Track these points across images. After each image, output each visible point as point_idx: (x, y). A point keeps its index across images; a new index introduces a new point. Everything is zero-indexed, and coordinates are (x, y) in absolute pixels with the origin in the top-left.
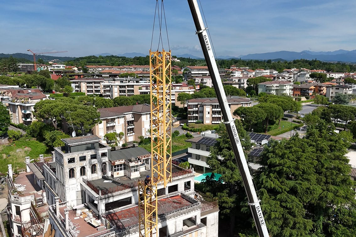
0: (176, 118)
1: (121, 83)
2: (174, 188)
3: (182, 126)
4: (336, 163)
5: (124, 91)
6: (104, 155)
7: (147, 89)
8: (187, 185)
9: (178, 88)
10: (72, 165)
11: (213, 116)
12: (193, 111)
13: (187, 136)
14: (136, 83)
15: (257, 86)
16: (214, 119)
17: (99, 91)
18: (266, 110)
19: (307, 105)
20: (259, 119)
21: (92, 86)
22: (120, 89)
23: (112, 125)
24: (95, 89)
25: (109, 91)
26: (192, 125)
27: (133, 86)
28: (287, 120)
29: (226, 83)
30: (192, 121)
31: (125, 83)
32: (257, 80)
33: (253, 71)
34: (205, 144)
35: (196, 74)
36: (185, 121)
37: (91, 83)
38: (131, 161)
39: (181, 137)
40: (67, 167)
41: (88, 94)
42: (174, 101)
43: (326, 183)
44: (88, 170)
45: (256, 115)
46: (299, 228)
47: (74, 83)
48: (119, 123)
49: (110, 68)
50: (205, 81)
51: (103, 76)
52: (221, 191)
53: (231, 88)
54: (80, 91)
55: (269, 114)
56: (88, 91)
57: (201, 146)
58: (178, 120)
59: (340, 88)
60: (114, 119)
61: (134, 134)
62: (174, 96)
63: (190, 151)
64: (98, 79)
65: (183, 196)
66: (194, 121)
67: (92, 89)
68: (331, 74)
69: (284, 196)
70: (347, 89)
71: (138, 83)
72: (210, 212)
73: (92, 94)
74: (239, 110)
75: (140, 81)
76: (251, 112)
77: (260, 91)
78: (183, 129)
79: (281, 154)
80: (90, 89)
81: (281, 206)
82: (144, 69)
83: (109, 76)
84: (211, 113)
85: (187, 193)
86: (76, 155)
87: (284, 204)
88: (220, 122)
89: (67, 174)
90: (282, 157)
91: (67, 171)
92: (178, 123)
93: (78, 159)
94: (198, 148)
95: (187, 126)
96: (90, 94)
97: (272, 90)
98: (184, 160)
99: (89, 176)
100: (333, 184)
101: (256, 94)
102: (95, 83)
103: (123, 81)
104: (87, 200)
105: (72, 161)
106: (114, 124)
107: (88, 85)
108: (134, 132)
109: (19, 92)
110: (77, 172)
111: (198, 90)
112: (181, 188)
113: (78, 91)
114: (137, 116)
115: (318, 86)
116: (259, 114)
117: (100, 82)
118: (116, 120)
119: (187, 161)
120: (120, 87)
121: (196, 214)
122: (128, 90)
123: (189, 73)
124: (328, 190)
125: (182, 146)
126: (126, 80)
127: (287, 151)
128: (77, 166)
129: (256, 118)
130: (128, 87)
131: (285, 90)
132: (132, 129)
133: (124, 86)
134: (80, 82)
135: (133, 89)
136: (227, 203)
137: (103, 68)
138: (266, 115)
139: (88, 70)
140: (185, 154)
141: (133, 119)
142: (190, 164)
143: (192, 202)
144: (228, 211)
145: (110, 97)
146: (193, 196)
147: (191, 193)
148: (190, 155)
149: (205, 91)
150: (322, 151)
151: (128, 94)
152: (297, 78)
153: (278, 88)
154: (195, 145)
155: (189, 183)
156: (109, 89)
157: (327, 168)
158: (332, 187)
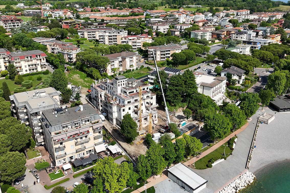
0: (142, 56)
1: (109, 34)
2: (144, 89)
3: (145, 61)
4: (191, 82)
5: (111, 39)
6: (126, 81)
7: (125, 39)
8: (147, 88)
9: (143, 38)
10: (119, 83)
11: (161, 56)
12: (151, 54)
13: (148, 68)
14: (118, 33)
15: (190, 33)
16: (161, 58)
17: (95, 37)
18: (186, 55)
19: (218, 45)
20: (182, 59)
21: (91, 34)
22: (109, 38)
23: (113, 64)
24: (93, 36)
25: (102, 38)
26: (150, 61)
27: (116, 36)
28: (201, 56)
29: (172, 30)
30: (150, 59)
31: (111, 34)
32: (190, 29)
33: (193, 15)
34: (155, 74)
35: (154, 21)
36: (146, 58)
37: (91, 32)
38: (133, 82)
39: (145, 68)
40: (118, 84)
41: (89, 39)
42: (141, 46)
43: (188, 88)
44: (122, 85)
45: (180, 57)
46: (178, 100)
47: (79, 32)
48: (116, 63)
49: (94, 13)
50: (159, 28)
51: (94, 24)
52: (158, 91)
53: (172, 38)
54: (84, 37)
55: (188, 57)
56: (89, 37)
57: (153, 75)
58: (143, 58)
59: (238, 34)
60: (114, 61)
61: (122, 67)
62: (141, 43)
63: (149, 76)
64: (94, 30)
65: (146, 91)
66: (152, 59)
67: (91, 36)
68: (249, 16)
69: (173, 91)
70: (243, 35)
71: (119, 33)
72: (153, 95)
73: (91, 39)
74: (173, 54)
75: (121, 33)
76: (179, 56)
77: (192, 36)
78: (146, 63)
79: (173, 79)
80: (90, 36)
81: (173, 94)
82: (117, 13)
83: (97, 24)
84: (160, 55)
85: (147, 90)
86: (120, 81)
87: (174, 93)
88: (164, 60)
89: (118, 86)
90: (174, 80)
91: (118, 85)
92: (143, 59)
93: (120, 82)
94: (152, 75)
95: (148, 61)
96: (90, 39)
97: (198, 36)
98: (146, 80)
99: (123, 86)
100: (190, 88)
101: (189, 38)
102: (92, 32)
103: (110, 33)
104: (123, 92)
105: (119, 82)
106: (114, 63)
107: (88, 33)
108: (122, 66)
109: (62, 45)
110: (120, 85)
111: (155, 35)
112: (146, 89)
113: (82, 37)
114: (124, 59)
115: (229, 31)
116: (182, 57)
117: (95, 32)
118: (115, 62)
119: (148, 80)
120: (109, 36)
121: (149, 95)
122: (113, 38)
123: (149, 20)
124: (189, 89)
125: (145, 73)
126: (112, 32)
127: (175, 79)
128: (120, 83)
129: (181, 59)
130: (113, 36)
131: (206, 36)
132: (121, 65)
133: (111, 36)
134: (84, 32)
135: (116, 37)
136: (159, 94)
137: (90, 14)
138: (186, 57)
139: (80, 16)
140: (147, 77)
141: (122, 60)
142: (149, 82)
143: (148, 92)
144: (160, 96)
145: (103, 42)
146: (149, 91)
147: (148, 90)
148: (149, 78)
149: (157, 41)
150: (187, 78)
151: (114, 40)
152: (221, 22)
153: (202, 35)
154: (151, 74)
155: (148, 88)
156: (102, 37)
157: (188, 83)
158: (190, 89)
